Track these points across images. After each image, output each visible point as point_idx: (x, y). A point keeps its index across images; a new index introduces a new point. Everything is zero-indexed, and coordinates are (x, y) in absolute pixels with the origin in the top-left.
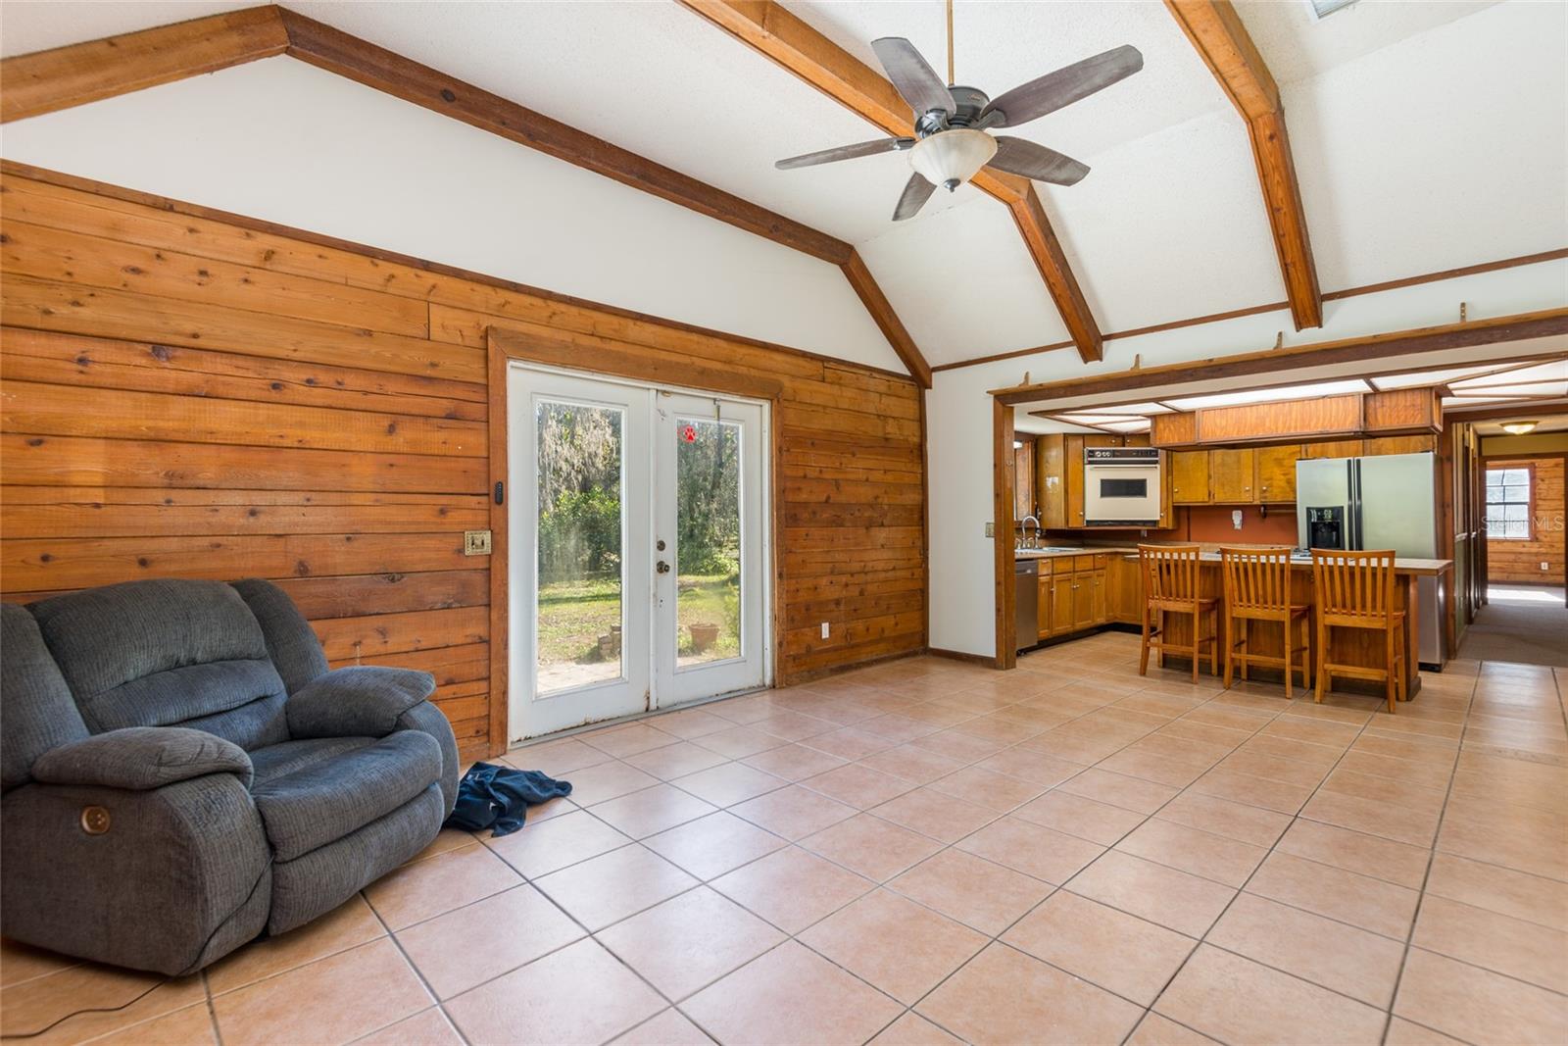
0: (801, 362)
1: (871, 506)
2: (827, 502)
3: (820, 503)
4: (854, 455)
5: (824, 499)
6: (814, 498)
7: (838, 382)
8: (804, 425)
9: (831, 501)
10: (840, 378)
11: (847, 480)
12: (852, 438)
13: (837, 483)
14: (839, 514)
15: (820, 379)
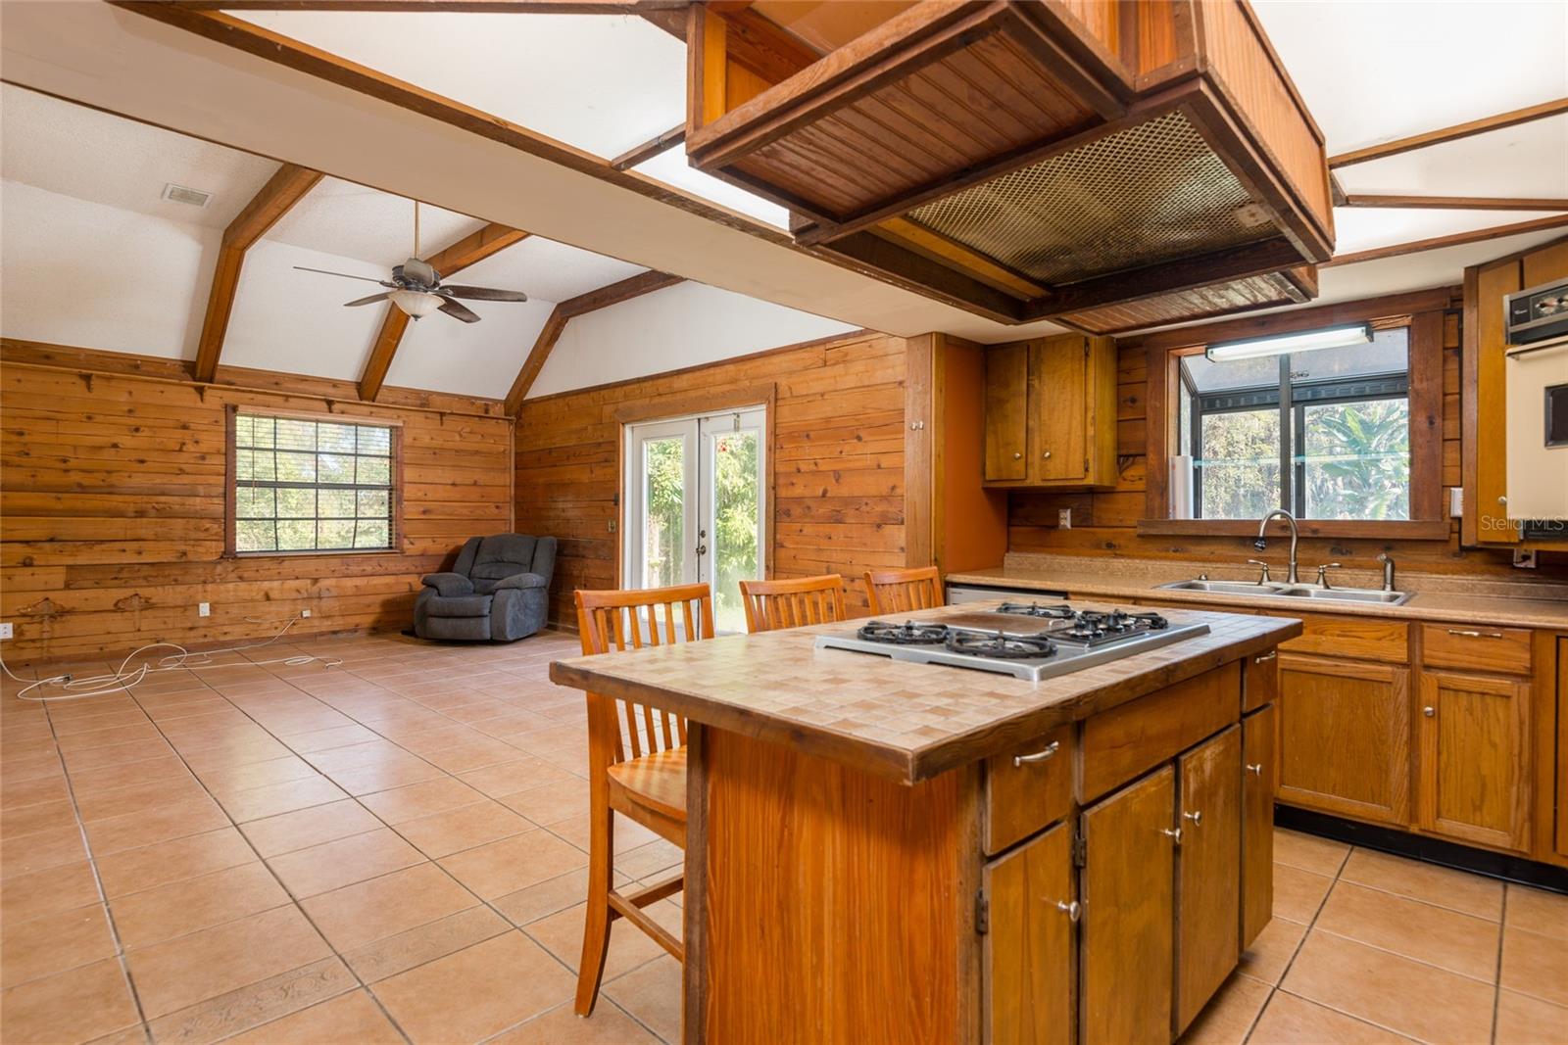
0: (801, 354)
1: (884, 498)
2: (824, 495)
3: (817, 497)
4: (859, 438)
5: (820, 492)
6: (807, 493)
7: (844, 360)
8: (799, 419)
9: (829, 495)
10: (846, 355)
11: (850, 470)
12: (858, 420)
13: (838, 476)
14: (838, 509)
15: (821, 363)
